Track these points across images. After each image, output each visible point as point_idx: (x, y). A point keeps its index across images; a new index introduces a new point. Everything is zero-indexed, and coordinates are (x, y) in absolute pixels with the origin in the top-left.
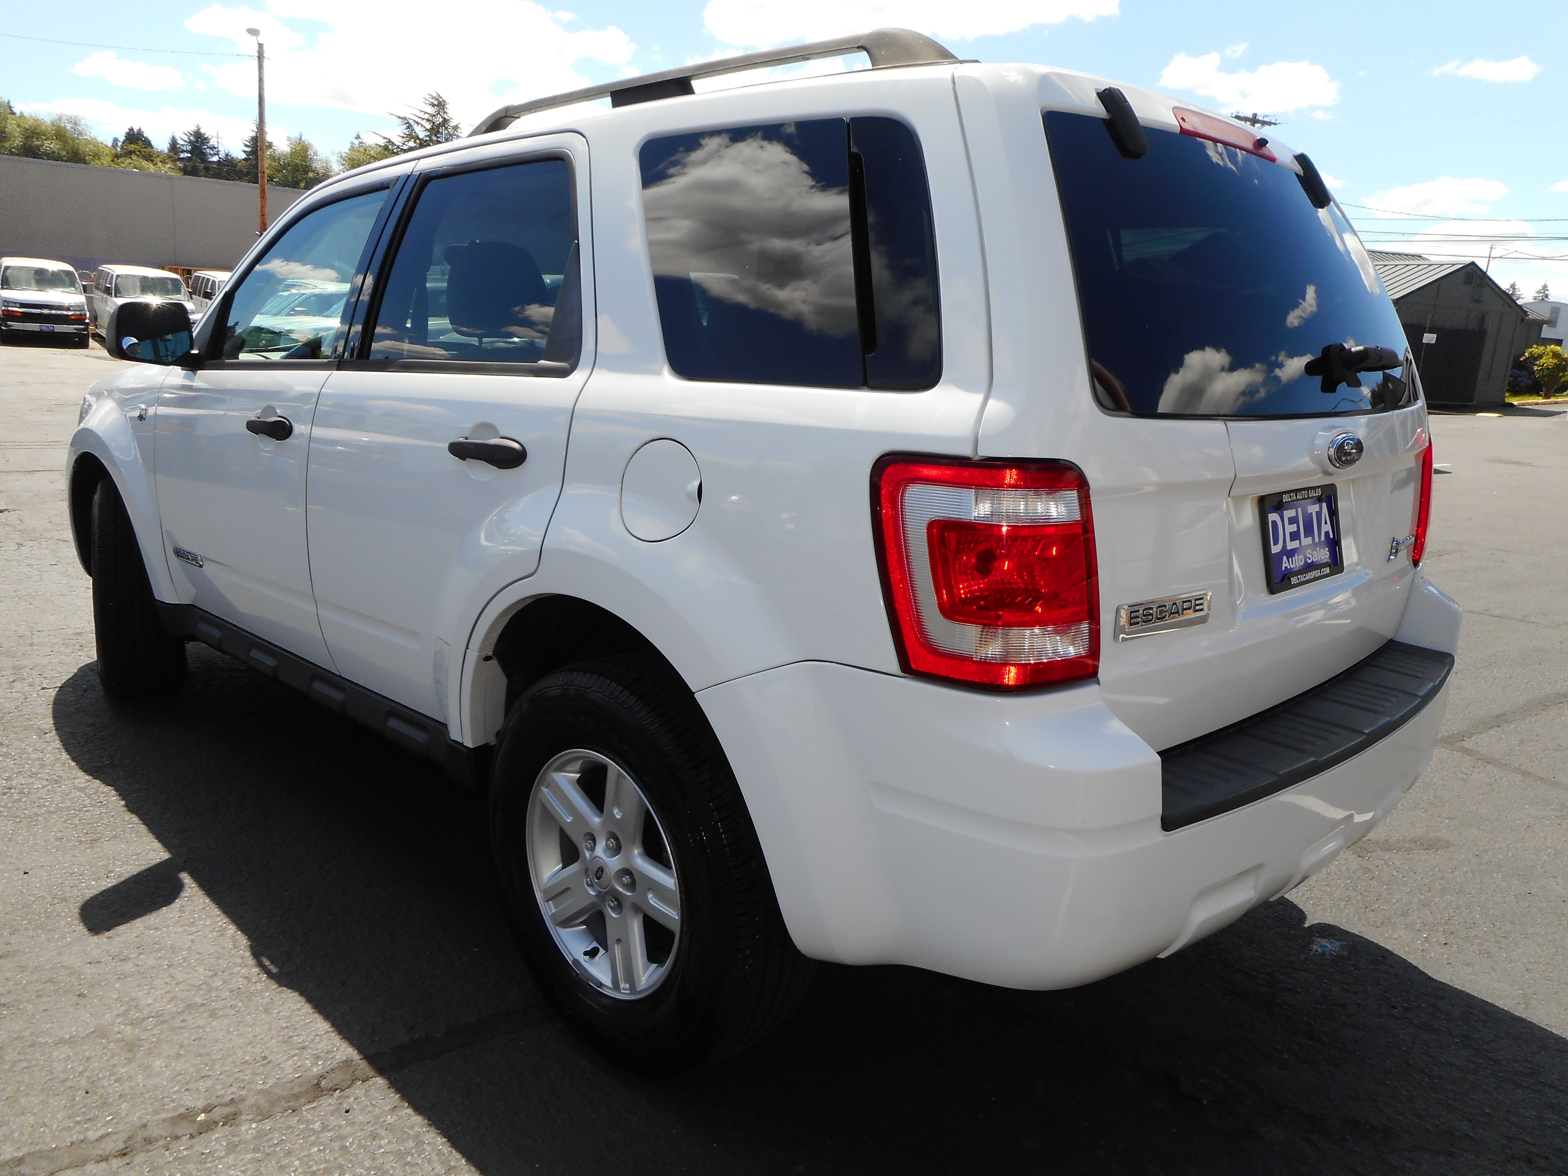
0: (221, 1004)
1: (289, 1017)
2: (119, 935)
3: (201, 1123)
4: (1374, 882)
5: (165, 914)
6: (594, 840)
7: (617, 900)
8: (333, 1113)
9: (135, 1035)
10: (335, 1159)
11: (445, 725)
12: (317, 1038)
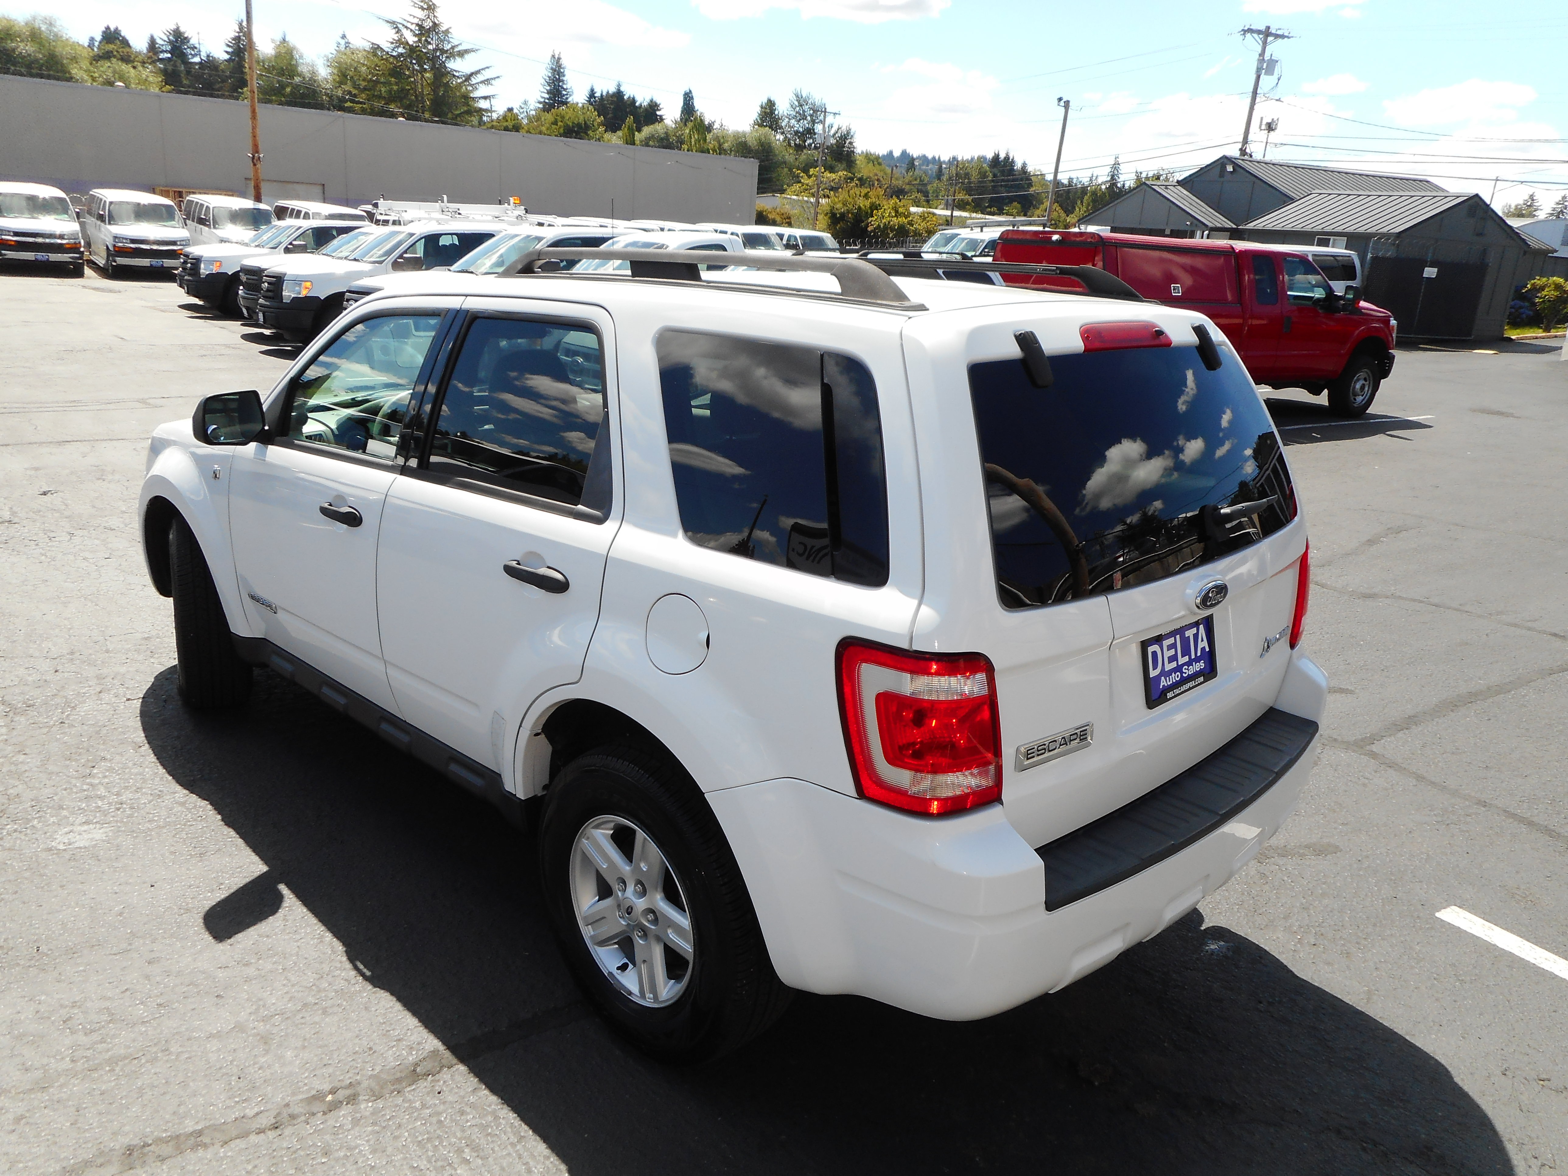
0: (330, 1002)
1: (384, 1014)
2: (239, 942)
3: (330, 1103)
4: (1267, 887)
5: (272, 922)
6: (624, 882)
7: (643, 931)
8: (428, 1093)
9: (267, 1030)
10: (435, 1131)
11: (500, 775)
12: (409, 1031)
